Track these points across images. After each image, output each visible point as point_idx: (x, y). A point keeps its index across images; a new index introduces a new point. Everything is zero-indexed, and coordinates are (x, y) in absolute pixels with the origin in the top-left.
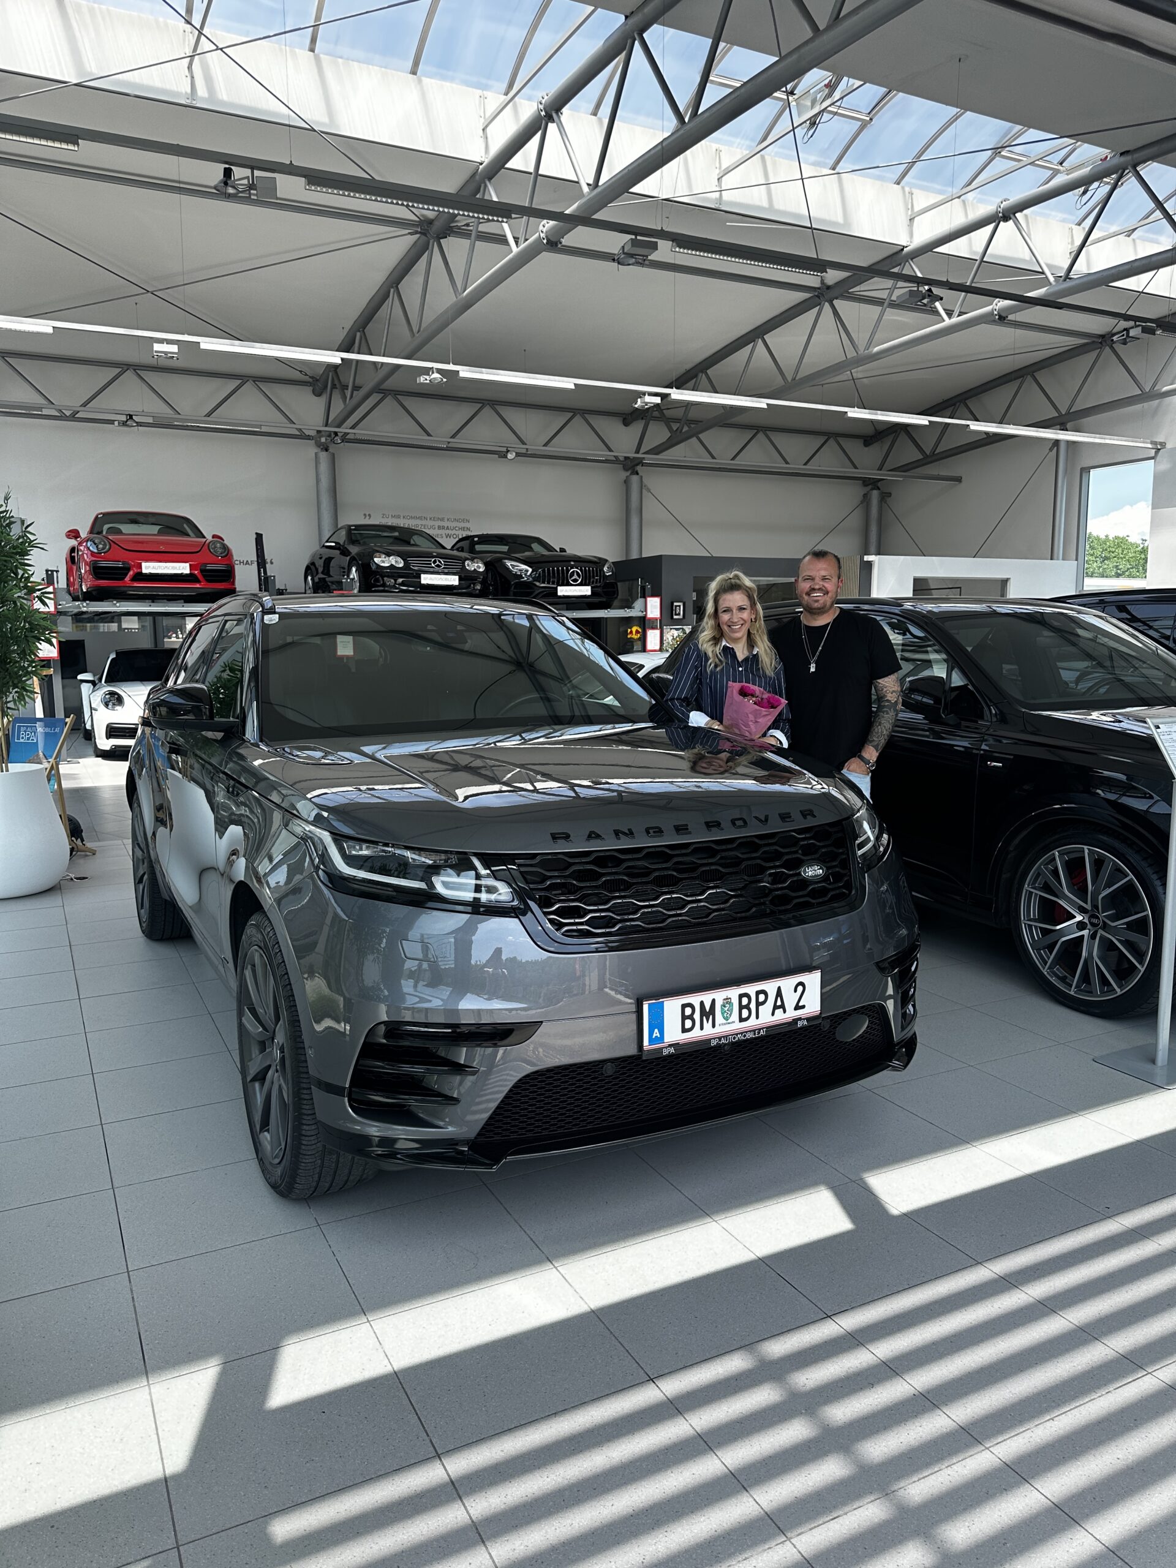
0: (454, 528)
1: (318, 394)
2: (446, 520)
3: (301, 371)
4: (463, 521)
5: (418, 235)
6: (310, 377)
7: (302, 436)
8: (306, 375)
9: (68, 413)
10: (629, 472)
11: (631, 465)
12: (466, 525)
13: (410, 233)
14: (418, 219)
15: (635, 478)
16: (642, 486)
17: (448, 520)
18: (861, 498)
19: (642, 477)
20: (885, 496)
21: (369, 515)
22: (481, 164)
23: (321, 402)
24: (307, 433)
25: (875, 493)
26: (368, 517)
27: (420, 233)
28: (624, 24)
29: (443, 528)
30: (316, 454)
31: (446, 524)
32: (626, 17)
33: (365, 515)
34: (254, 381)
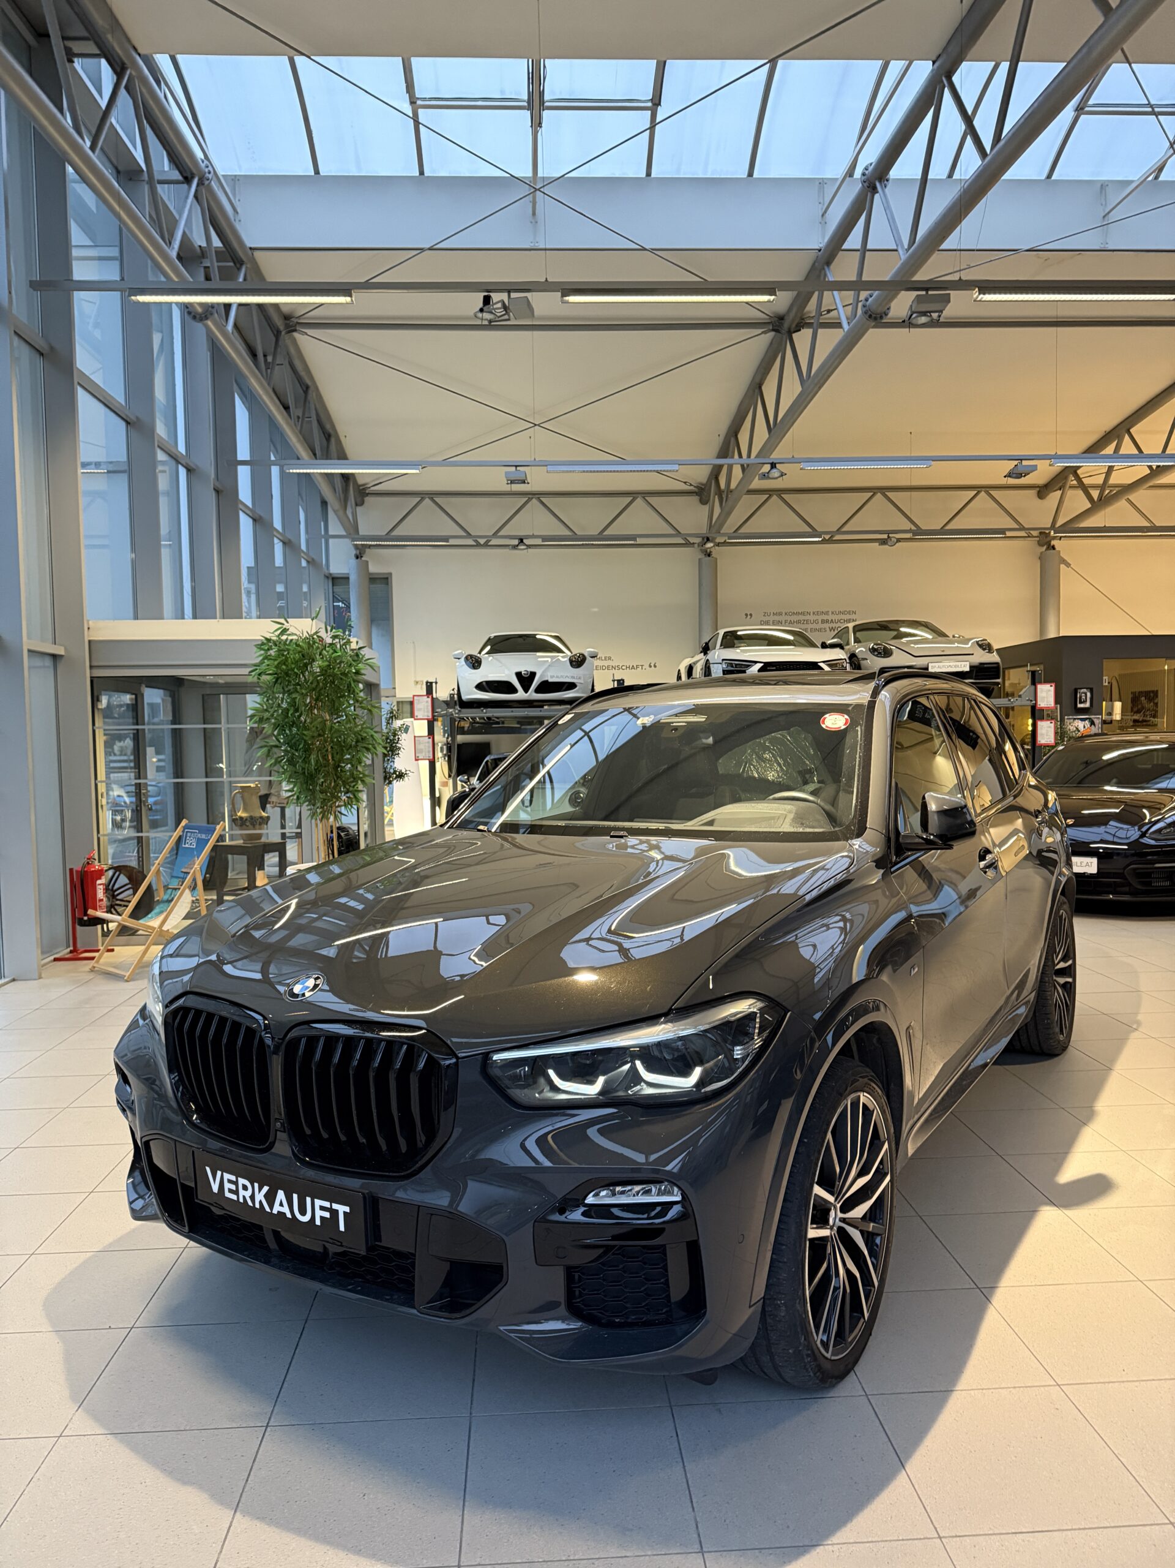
0: (839, 621)
1: (704, 501)
2: (830, 613)
3: (685, 483)
4: (849, 613)
5: (772, 334)
6: (695, 487)
7: (688, 544)
8: (691, 485)
9: (482, 541)
10: (1044, 548)
11: (1048, 539)
12: (853, 617)
13: (762, 333)
14: (768, 317)
15: (1050, 553)
16: (1059, 562)
17: (832, 613)
19: (1059, 552)
21: (751, 615)
22: (820, 250)
23: (706, 508)
24: (692, 540)
26: (749, 617)
27: (773, 330)
28: (932, 70)
29: (827, 621)
30: (700, 559)
31: (830, 617)
32: (934, 63)
33: (746, 615)
34: (644, 497)
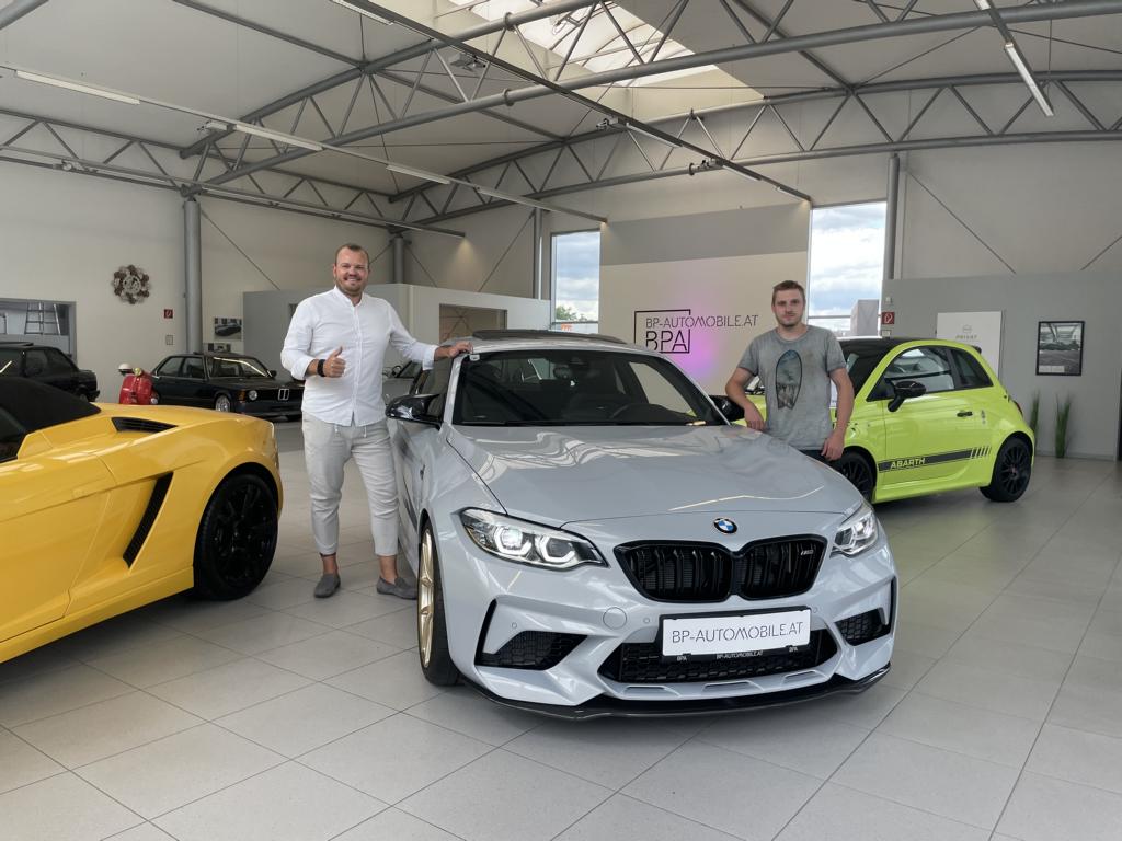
10: (186, 199)
11: (190, 192)
15: (191, 205)
16: (199, 212)
18: (388, 243)
19: (199, 205)
20: (407, 244)
25: (399, 241)
